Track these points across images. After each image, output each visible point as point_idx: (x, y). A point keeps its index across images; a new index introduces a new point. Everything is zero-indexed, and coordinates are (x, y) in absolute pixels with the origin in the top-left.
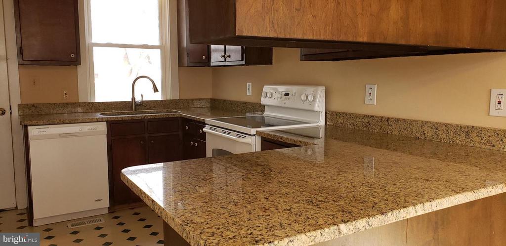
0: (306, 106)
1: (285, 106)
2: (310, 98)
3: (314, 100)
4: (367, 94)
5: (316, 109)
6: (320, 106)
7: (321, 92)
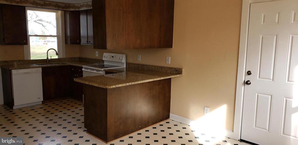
0: (120, 61)
1: (112, 61)
2: (121, 58)
3: (122, 59)
4: (138, 57)
5: (123, 62)
6: (124, 61)
7: (124, 56)
